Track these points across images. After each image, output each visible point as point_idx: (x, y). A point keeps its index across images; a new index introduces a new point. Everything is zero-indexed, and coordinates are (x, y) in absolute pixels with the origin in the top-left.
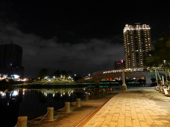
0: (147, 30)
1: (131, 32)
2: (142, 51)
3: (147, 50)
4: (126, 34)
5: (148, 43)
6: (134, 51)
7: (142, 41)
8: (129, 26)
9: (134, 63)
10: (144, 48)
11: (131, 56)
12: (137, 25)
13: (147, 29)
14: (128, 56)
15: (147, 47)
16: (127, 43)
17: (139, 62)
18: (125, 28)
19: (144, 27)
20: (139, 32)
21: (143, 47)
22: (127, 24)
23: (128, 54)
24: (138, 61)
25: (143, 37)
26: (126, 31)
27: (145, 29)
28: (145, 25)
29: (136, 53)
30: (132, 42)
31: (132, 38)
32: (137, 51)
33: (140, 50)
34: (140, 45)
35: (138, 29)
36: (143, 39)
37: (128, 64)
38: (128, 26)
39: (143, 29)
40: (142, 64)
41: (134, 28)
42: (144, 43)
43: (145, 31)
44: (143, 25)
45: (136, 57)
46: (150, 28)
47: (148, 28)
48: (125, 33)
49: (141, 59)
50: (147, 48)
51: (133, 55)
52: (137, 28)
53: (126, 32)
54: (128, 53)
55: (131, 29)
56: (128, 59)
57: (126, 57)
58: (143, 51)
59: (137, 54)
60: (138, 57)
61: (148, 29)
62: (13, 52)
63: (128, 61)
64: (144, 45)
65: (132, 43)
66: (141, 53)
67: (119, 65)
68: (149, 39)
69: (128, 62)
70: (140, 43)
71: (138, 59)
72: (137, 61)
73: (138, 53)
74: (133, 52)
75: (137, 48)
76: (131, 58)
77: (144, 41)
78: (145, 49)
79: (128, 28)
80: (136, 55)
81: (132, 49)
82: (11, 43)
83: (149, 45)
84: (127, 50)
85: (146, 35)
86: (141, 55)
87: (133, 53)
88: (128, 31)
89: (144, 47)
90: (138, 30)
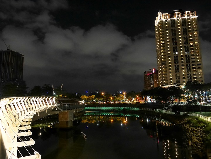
0: (193, 19)
1: (166, 24)
2: (183, 53)
3: (192, 51)
4: (159, 27)
5: (193, 41)
6: (172, 54)
7: (184, 37)
8: (164, 14)
9: (170, 72)
10: (187, 49)
11: (166, 62)
12: (176, 13)
13: (191, 17)
14: (161, 62)
15: (192, 46)
16: (160, 42)
17: (179, 72)
18: (157, 18)
19: (187, 15)
20: (179, 23)
21: (185, 47)
22: (160, 12)
23: (161, 59)
24: (178, 69)
25: (185, 31)
26: (158, 23)
27: (189, 17)
28: (190, 11)
29: (174, 57)
30: (168, 39)
31: (167, 33)
32: (177, 53)
33: (182, 51)
34: (181, 44)
35: (178, 18)
36: (185, 34)
37: (162, 75)
38: (162, 14)
39: (186, 17)
40: (184, 75)
41: (171, 18)
42: (187, 41)
43: (190, 22)
44: (186, 12)
45: (175, 63)
46: (197, 16)
47: (195, 16)
48: (157, 26)
49: (183, 65)
50: (193, 49)
51: (169, 60)
52: (176, 17)
53: (159, 25)
54: (161, 57)
55: (166, 18)
56: (162, 66)
57: (159, 64)
58: (186, 53)
59: (176, 58)
60: (178, 63)
61: (195, 18)
62: (10, 61)
63: (162, 69)
64: (187, 43)
65: (168, 42)
66: (182, 56)
67: (148, 76)
68: (195, 33)
69: (162, 71)
70: (180, 41)
71: (178, 66)
72: (176, 69)
73: (177, 56)
74: (169, 55)
75: (175, 50)
76: (166, 65)
77: (187, 37)
78: (189, 50)
79: (162, 18)
80: (175, 60)
81: (169, 51)
82: (7, 49)
83: (196, 43)
84: (161, 53)
85: (190, 28)
86: (182, 59)
87: (169, 57)
88: (161, 22)
89: (188, 46)
90: (178, 20)
